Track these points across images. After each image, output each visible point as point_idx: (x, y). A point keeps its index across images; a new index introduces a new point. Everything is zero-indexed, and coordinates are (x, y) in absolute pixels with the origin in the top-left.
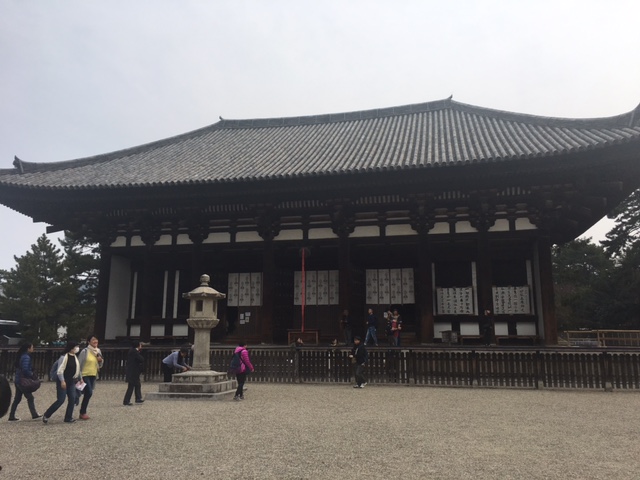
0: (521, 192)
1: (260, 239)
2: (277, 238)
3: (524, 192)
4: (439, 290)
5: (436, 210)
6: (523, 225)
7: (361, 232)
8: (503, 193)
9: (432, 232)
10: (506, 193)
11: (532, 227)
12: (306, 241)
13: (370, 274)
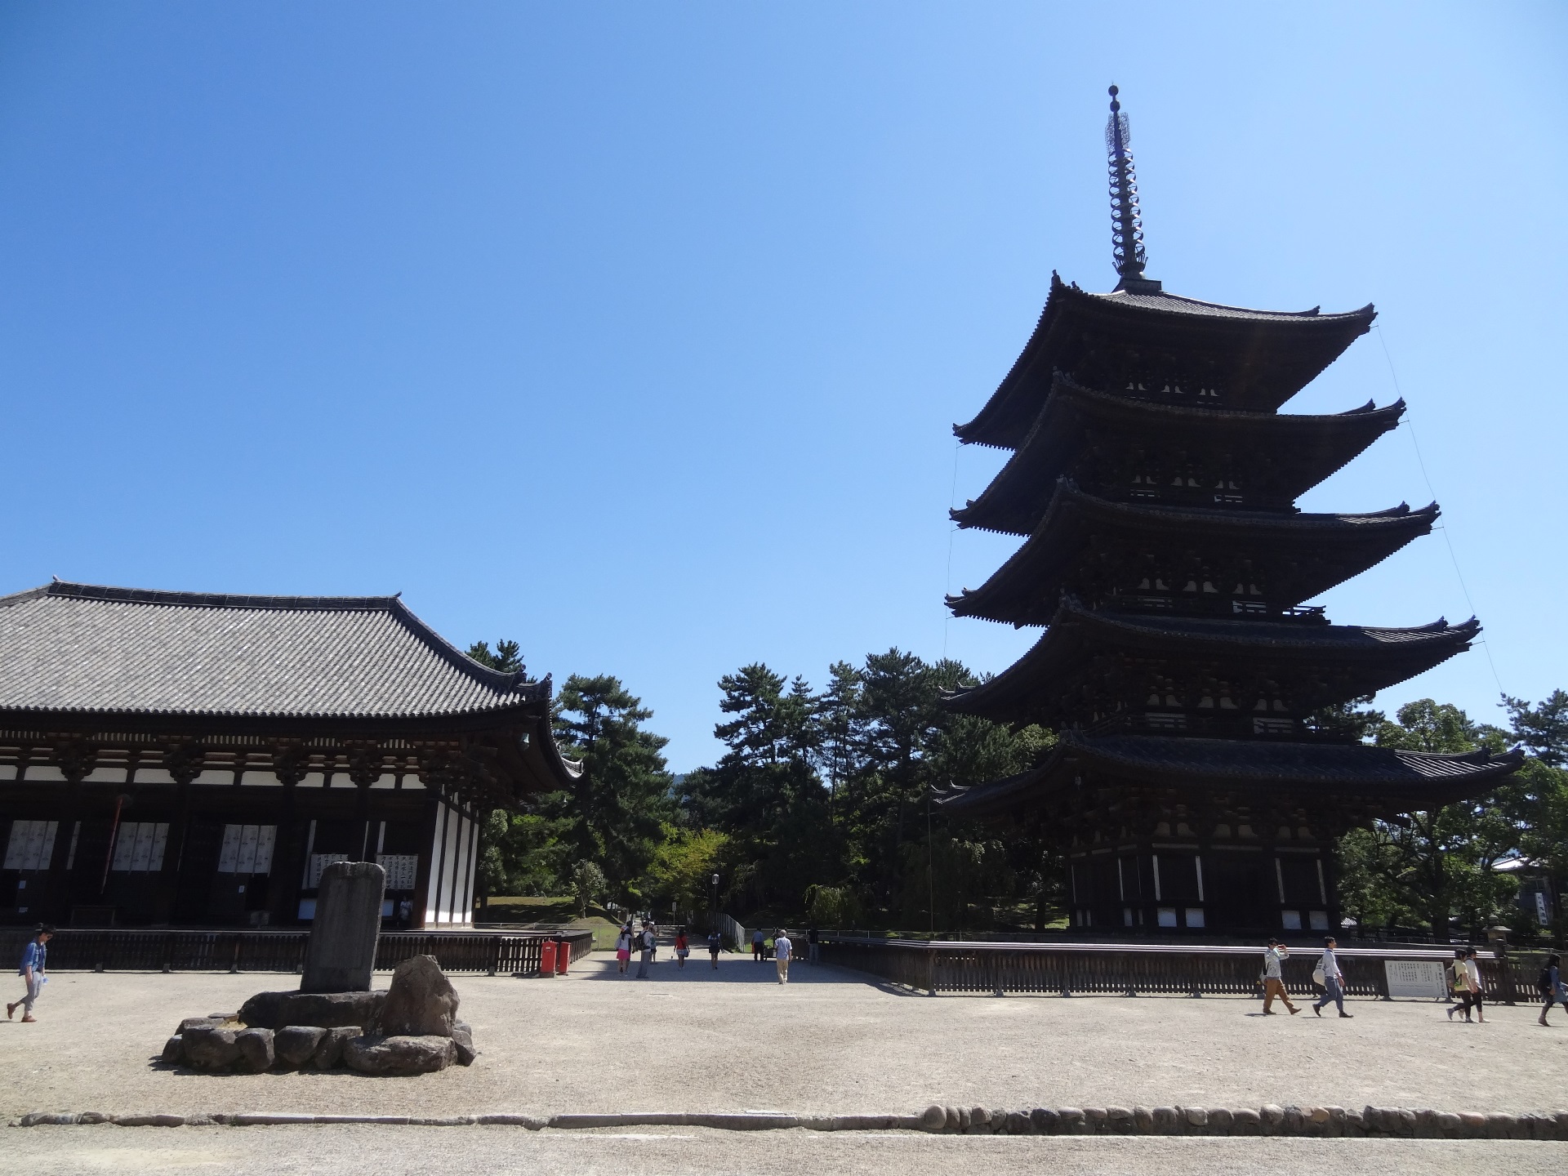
0: (405, 746)
1: (61, 778)
2: (88, 779)
3: (408, 746)
4: (315, 857)
5: (312, 756)
6: (412, 782)
7: (208, 778)
8: (385, 746)
9: (301, 784)
10: (388, 745)
11: (421, 786)
12: (129, 786)
13: (231, 830)
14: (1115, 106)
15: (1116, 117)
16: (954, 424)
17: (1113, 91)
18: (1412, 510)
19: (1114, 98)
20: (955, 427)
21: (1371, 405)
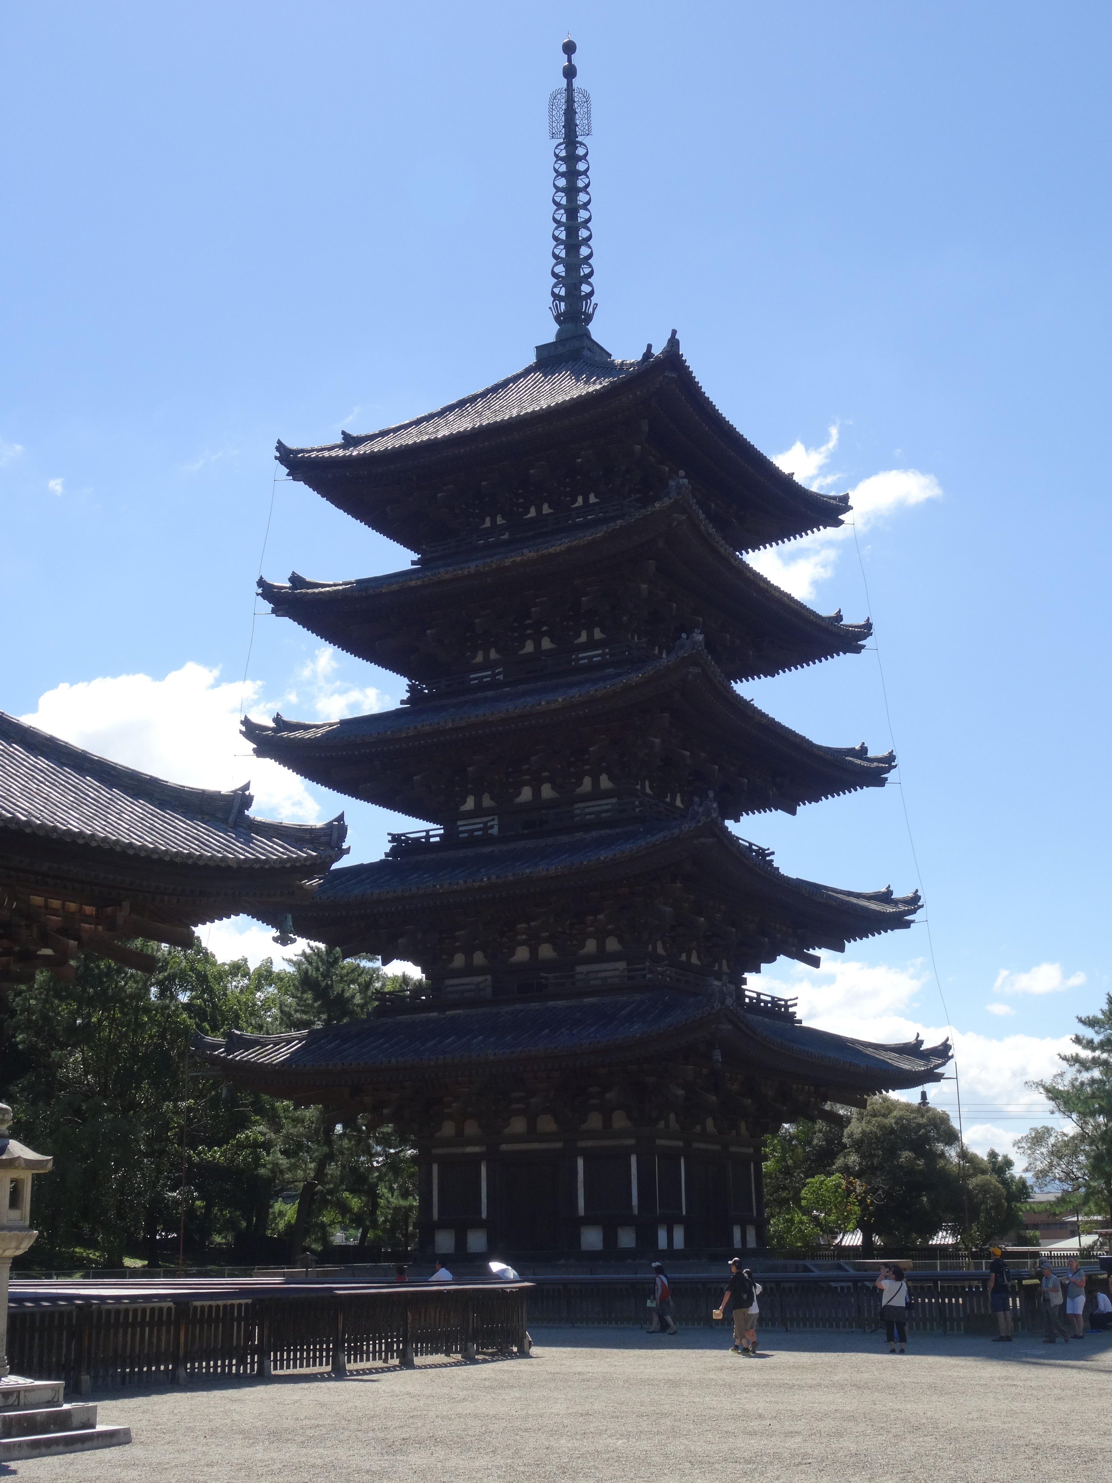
14: (570, 72)
15: (570, 89)
16: (279, 442)
17: (569, 48)
18: (870, 754)
19: (569, 60)
20: (281, 447)
21: (839, 617)
